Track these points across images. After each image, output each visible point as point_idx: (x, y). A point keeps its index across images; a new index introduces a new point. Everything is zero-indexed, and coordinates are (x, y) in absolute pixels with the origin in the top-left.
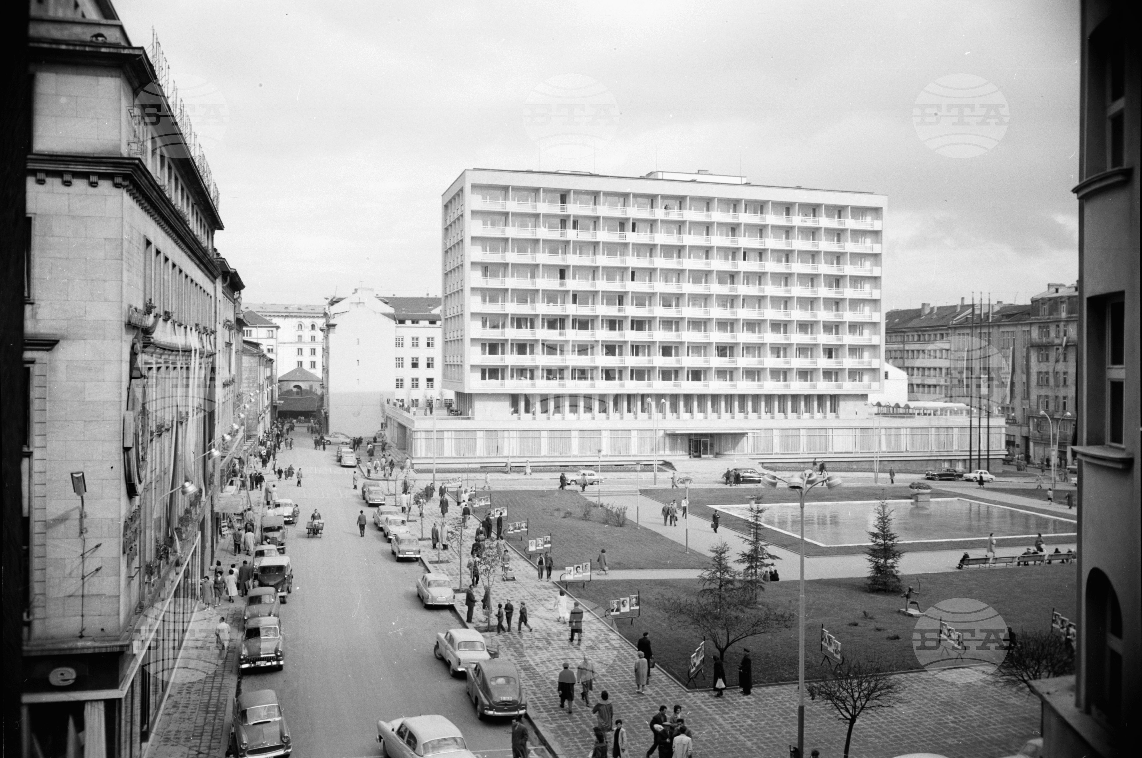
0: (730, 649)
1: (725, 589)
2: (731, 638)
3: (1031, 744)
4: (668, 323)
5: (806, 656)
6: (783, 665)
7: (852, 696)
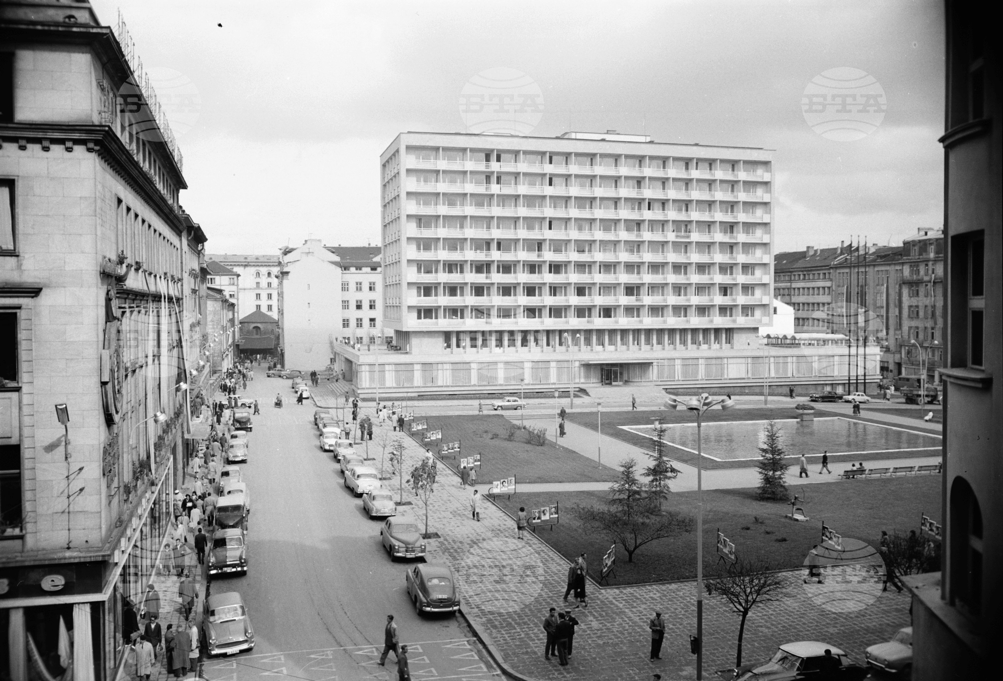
0: (637, 551)
1: (633, 500)
2: (639, 541)
3: (903, 632)
4: (581, 267)
5: (703, 556)
6: (684, 565)
7: (745, 592)
